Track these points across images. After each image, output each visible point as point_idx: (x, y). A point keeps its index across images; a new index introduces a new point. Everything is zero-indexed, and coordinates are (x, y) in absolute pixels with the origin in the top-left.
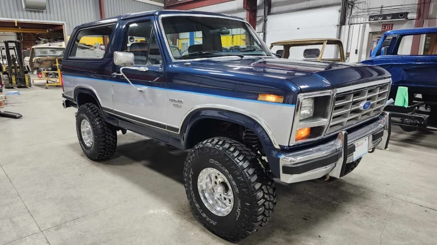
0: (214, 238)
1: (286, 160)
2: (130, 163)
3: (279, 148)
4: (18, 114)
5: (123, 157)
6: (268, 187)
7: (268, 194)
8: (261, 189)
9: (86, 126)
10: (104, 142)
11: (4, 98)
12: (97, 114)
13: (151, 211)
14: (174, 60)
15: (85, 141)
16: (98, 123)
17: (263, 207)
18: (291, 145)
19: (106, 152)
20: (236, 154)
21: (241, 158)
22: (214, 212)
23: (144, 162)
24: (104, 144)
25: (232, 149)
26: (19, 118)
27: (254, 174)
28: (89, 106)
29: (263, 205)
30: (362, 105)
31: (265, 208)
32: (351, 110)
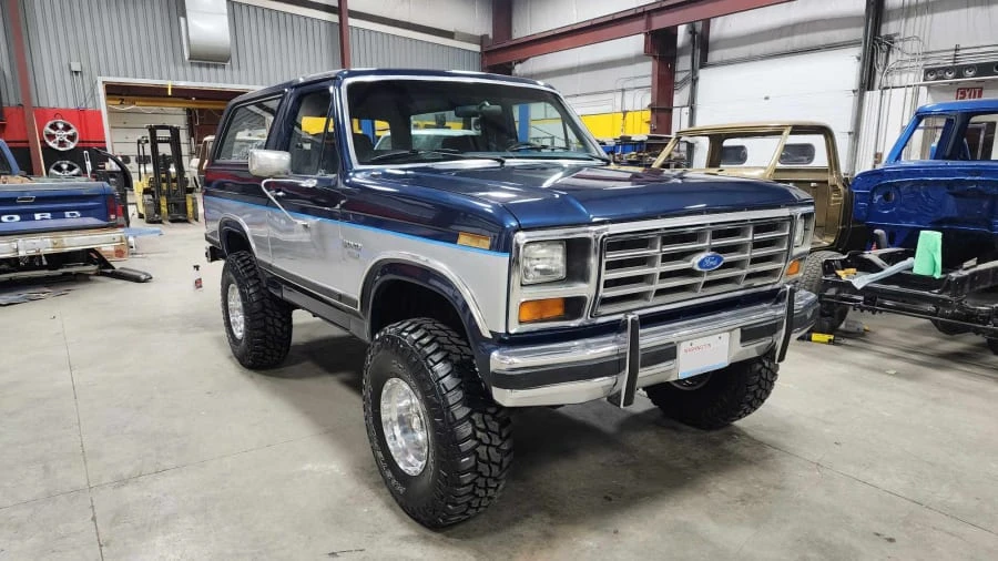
0: (402, 520)
1: (500, 361)
2: (317, 375)
3: (490, 336)
4: (146, 274)
5: (308, 364)
6: (487, 417)
7: (486, 430)
8: (468, 417)
9: (235, 301)
10: (263, 329)
11: (118, 239)
12: (252, 273)
13: (308, 466)
14: (357, 167)
15: (234, 329)
16: (251, 291)
17: (473, 458)
18: (512, 331)
19: (268, 351)
20: (428, 350)
21: (436, 357)
22: (401, 466)
23: (344, 375)
24: (262, 333)
25: (425, 340)
26: (145, 281)
27: (459, 387)
28: (239, 257)
29: (473, 451)
30: (695, 262)
31: (478, 458)
32: (659, 268)
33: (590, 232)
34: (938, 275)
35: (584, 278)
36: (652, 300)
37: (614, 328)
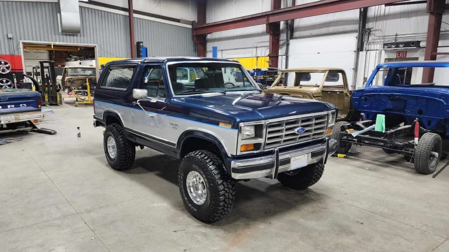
0: (195, 221)
1: (235, 164)
3: (231, 156)
4: (53, 131)
5: (140, 168)
6: (229, 183)
7: (228, 188)
8: (222, 184)
9: (112, 142)
10: (125, 154)
11: (42, 116)
12: (121, 132)
13: (155, 205)
14: (174, 96)
15: (110, 154)
16: (121, 139)
17: (224, 197)
18: (238, 154)
19: (126, 163)
20: (208, 161)
21: (211, 163)
22: (195, 202)
23: (157, 172)
24: (125, 156)
25: (206, 158)
26: (54, 134)
27: (218, 174)
28: (114, 126)
29: (224, 195)
30: (296, 131)
32: (285, 133)
33: (263, 122)
34: (384, 132)
35: (261, 137)
36: (282, 144)
37: (271, 153)
